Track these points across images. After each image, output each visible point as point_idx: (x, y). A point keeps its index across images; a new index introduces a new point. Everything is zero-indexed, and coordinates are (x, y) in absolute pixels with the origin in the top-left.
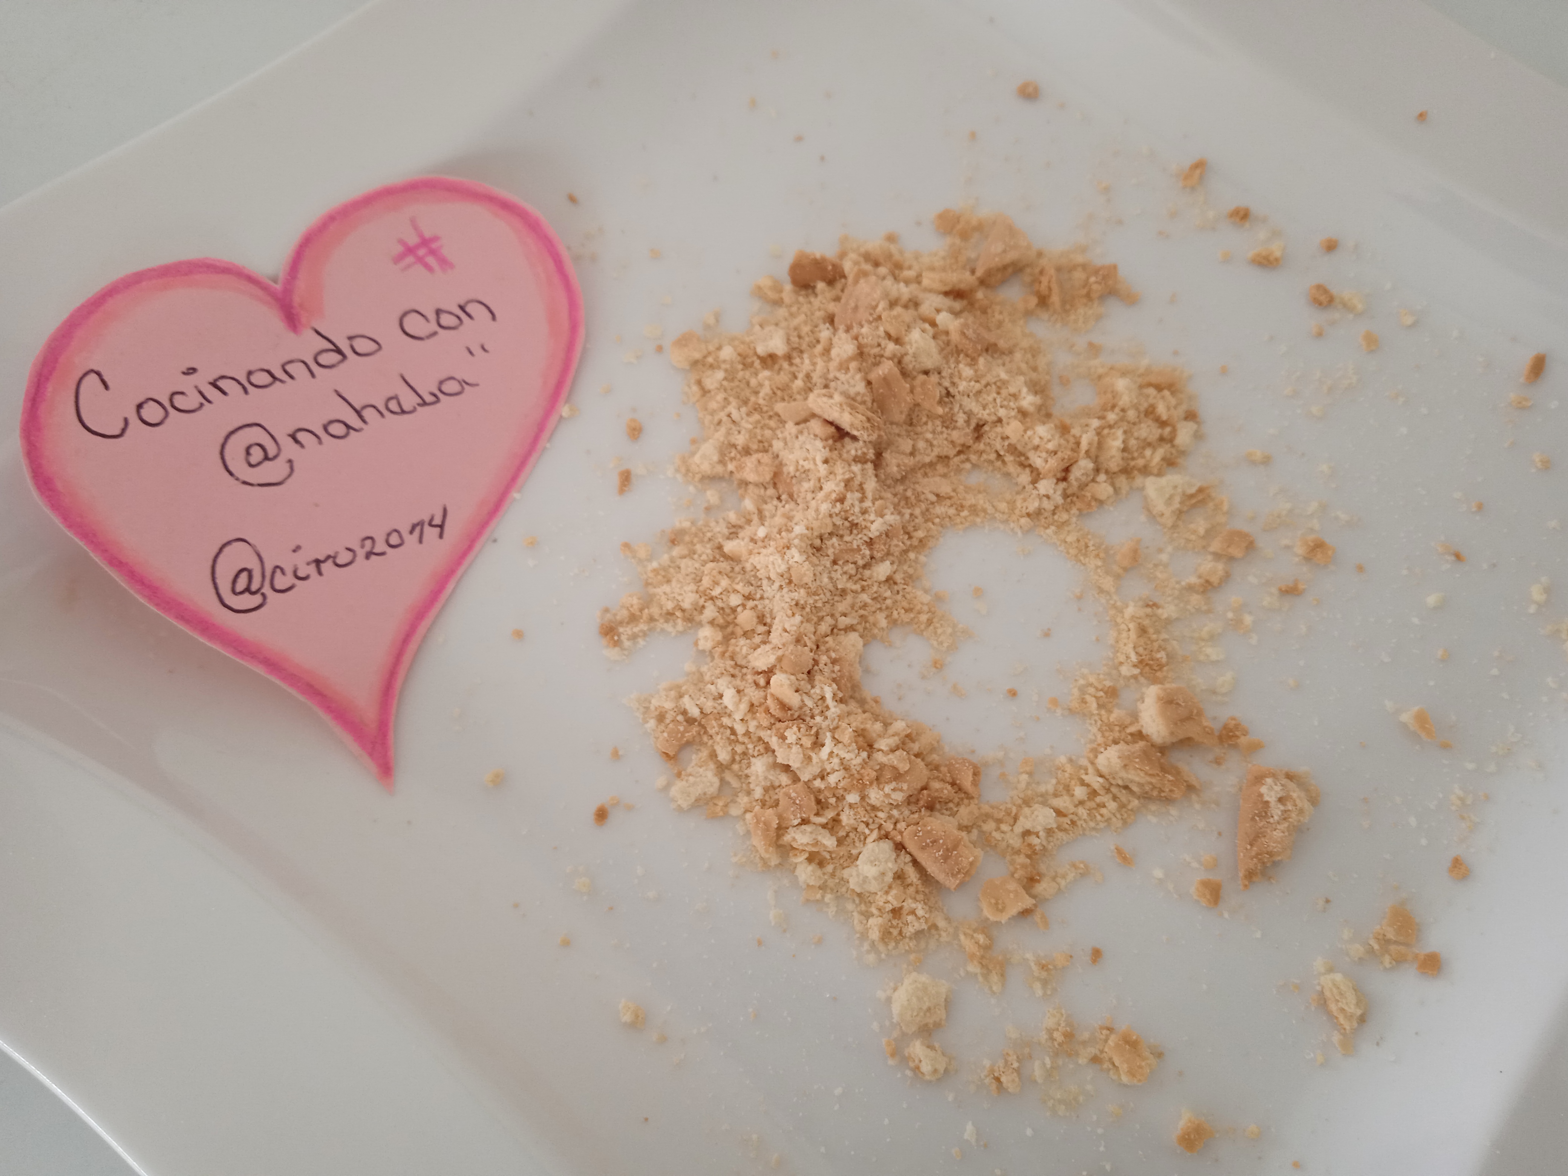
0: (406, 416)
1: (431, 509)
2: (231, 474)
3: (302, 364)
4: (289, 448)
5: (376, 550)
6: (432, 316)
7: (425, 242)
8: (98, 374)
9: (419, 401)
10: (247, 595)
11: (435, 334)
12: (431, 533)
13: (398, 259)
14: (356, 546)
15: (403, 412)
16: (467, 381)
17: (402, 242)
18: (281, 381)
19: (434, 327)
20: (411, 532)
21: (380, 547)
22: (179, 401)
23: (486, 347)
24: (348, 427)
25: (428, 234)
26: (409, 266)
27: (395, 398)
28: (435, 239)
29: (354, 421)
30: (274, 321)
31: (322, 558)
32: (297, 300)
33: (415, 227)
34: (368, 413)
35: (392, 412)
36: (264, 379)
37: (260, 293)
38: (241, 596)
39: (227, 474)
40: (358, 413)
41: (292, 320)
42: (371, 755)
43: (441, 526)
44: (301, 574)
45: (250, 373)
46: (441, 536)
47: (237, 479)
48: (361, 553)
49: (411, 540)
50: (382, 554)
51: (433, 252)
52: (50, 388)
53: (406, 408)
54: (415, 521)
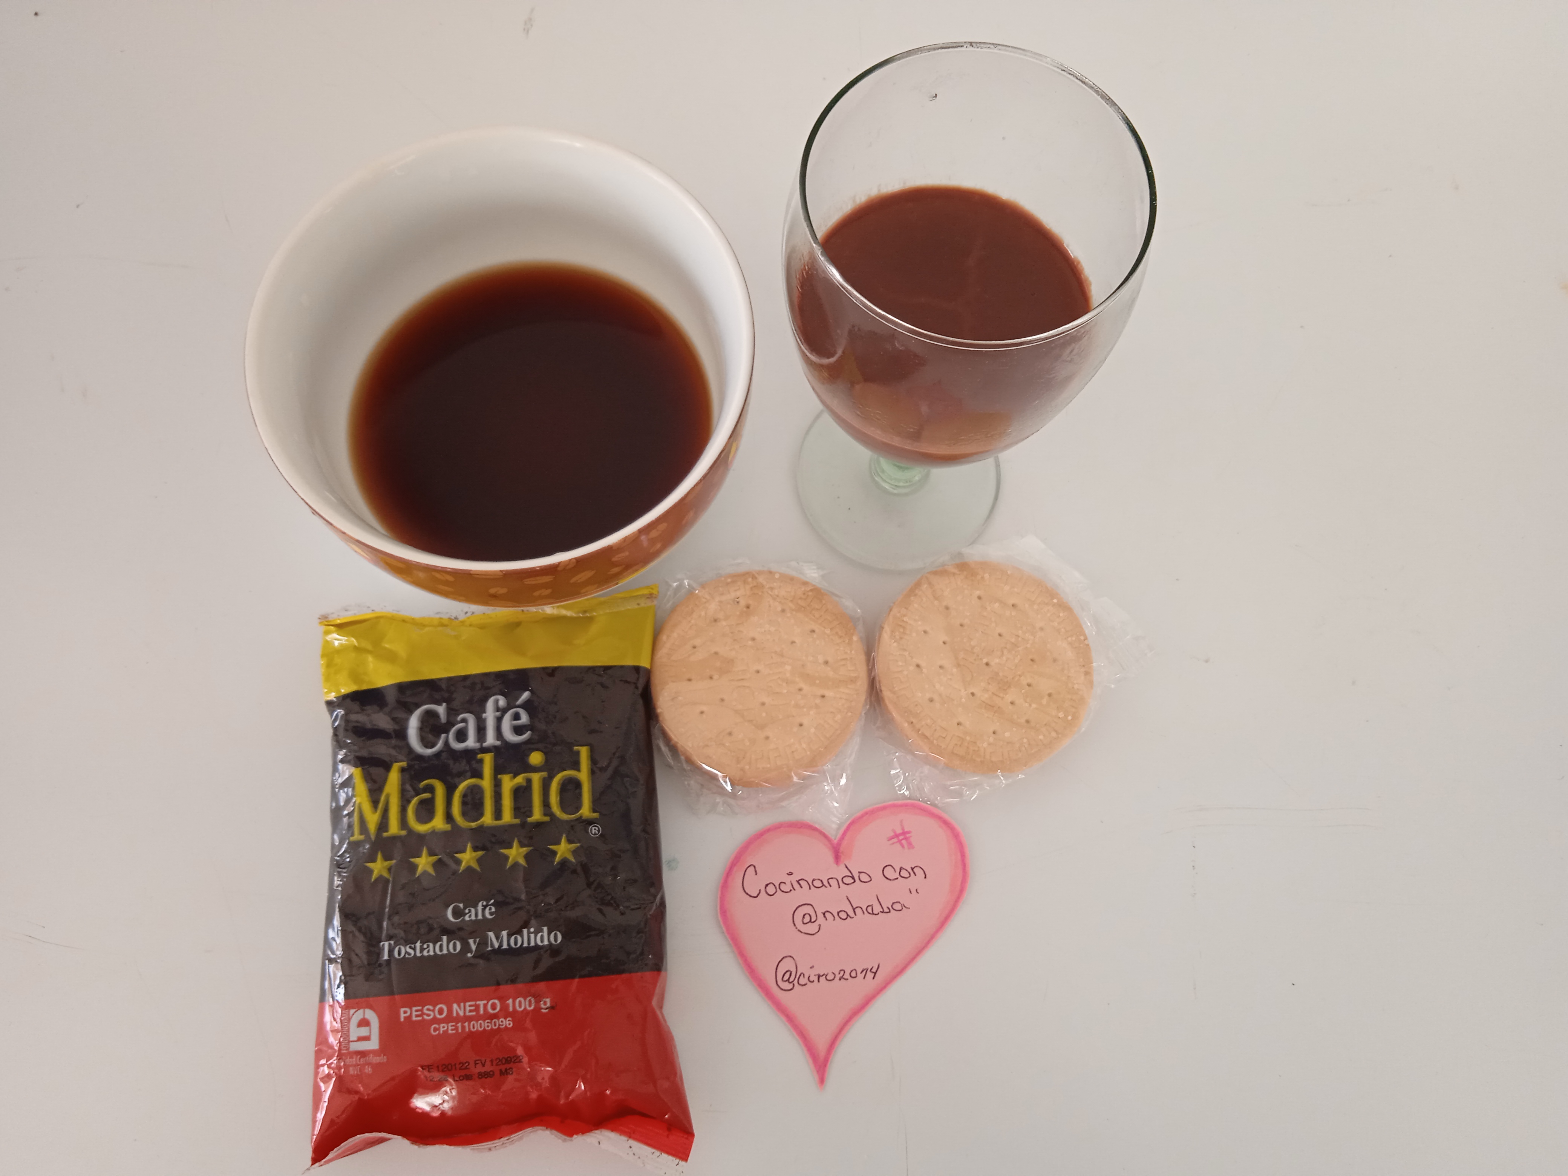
0: (874, 916)
1: (871, 964)
2: (795, 925)
3: (836, 880)
4: (821, 919)
5: (844, 977)
6: (898, 871)
7: (904, 833)
8: (754, 867)
9: (882, 910)
10: (787, 982)
11: (897, 878)
12: (870, 975)
13: (891, 839)
14: (837, 973)
15: (873, 914)
16: (905, 905)
17: (894, 831)
18: (826, 887)
19: (898, 875)
20: (861, 972)
21: (847, 976)
22: (783, 887)
23: (918, 891)
24: (848, 915)
25: (906, 829)
26: (893, 843)
27: (872, 906)
28: (909, 832)
29: (851, 913)
30: (829, 857)
31: (821, 975)
32: (842, 849)
33: (902, 825)
34: (858, 911)
35: (869, 913)
36: (818, 884)
37: (827, 843)
38: (785, 983)
39: (793, 925)
40: (854, 910)
41: (837, 858)
42: (818, 1072)
43: (875, 973)
44: (811, 979)
45: (813, 880)
46: (874, 978)
47: (796, 928)
48: (838, 977)
49: (860, 976)
50: (847, 979)
51: (906, 839)
52: (735, 869)
53: (875, 912)
54: (865, 968)
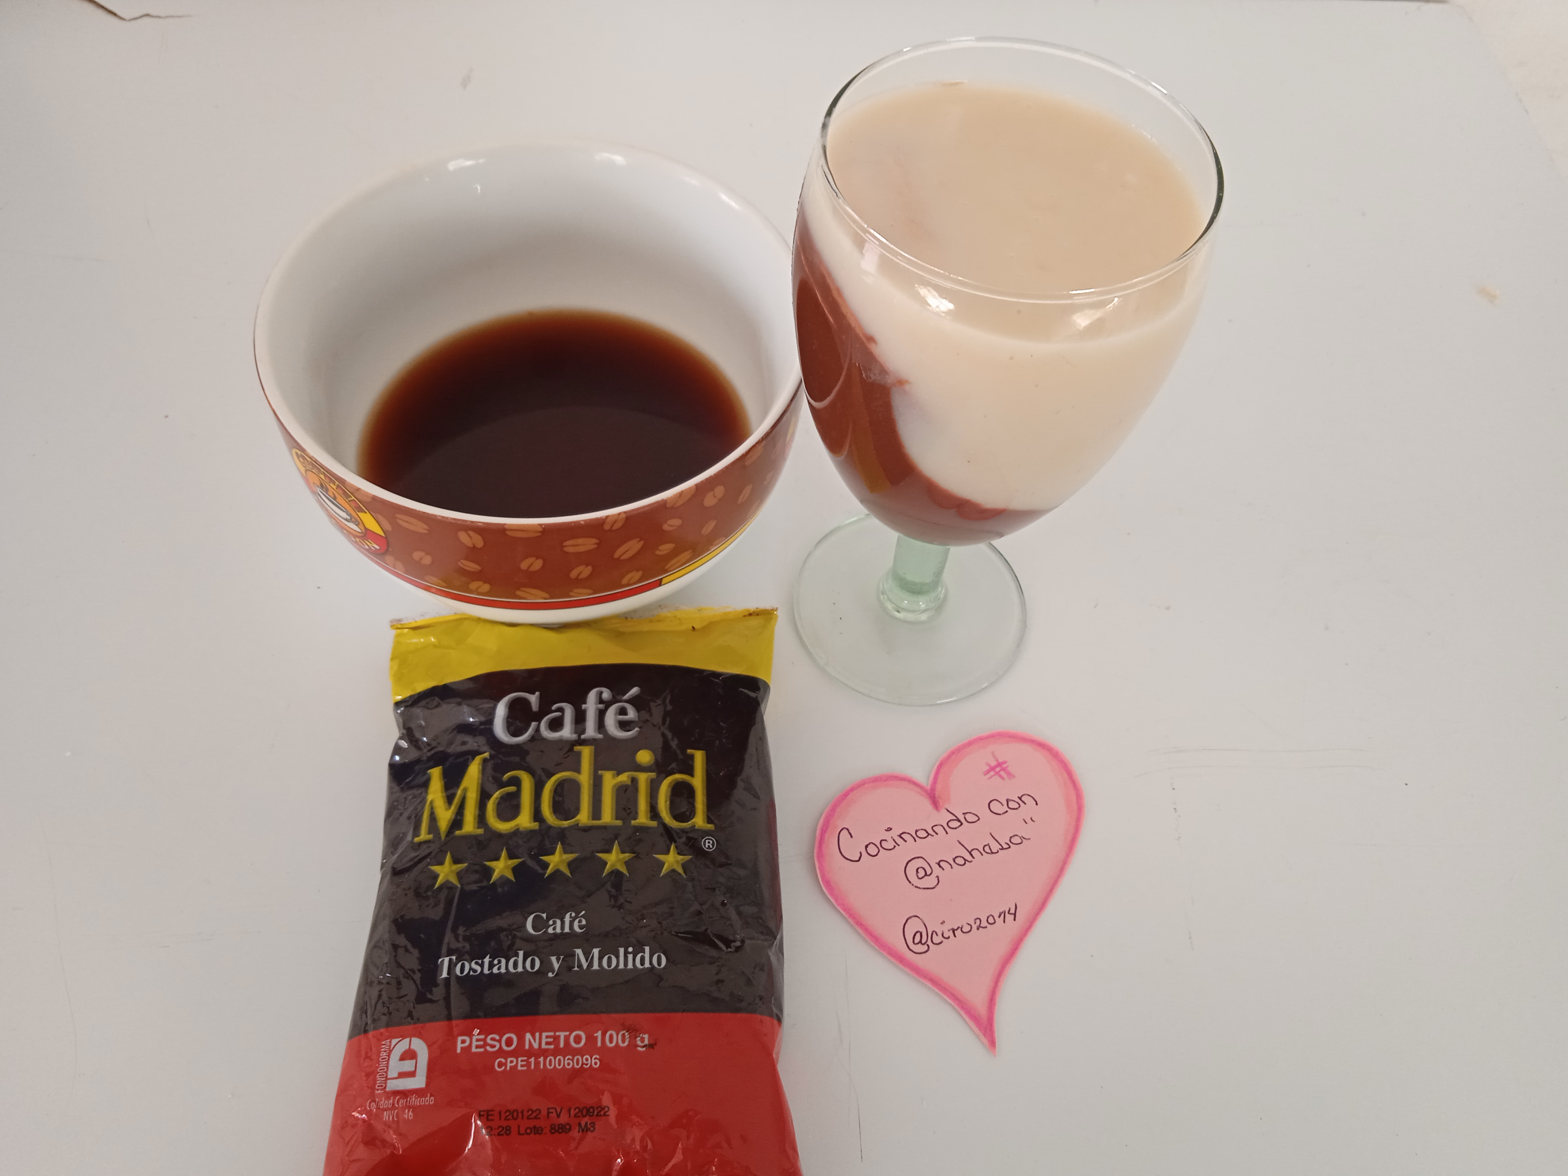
0: (994, 855)
1: (1007, 905)
3: (940, 826)
4: (937, 870)
5: (982, 925)
8: (847, 829)
9: (1001, 847)
10: (920, 944)
12: (1010, 917)
13: (987, 773)
14: (971, 924)
15: (992, 853)
16: (1024, 837)
19: (1006, 808)
20: (999, 916)
21: (984, 923)
24: (965, 860)
26: (991, 777)
27: (988, 845)
29: (969, 858)
30: (927, 805)
31: (955, 929)
34: (974, 853)
35: (986, 853)
37: (920, 790)
38: (917, 946)
40: (970, 853)
41: (936, 804)
42: (985, 1035)
43: (1015, 914)
45: (916, 831)
46: (1015, 919)
48: (975, 927)
50: (986, 927)
51: (1004, 769)
52: (827, 836)
53: (994, 851)
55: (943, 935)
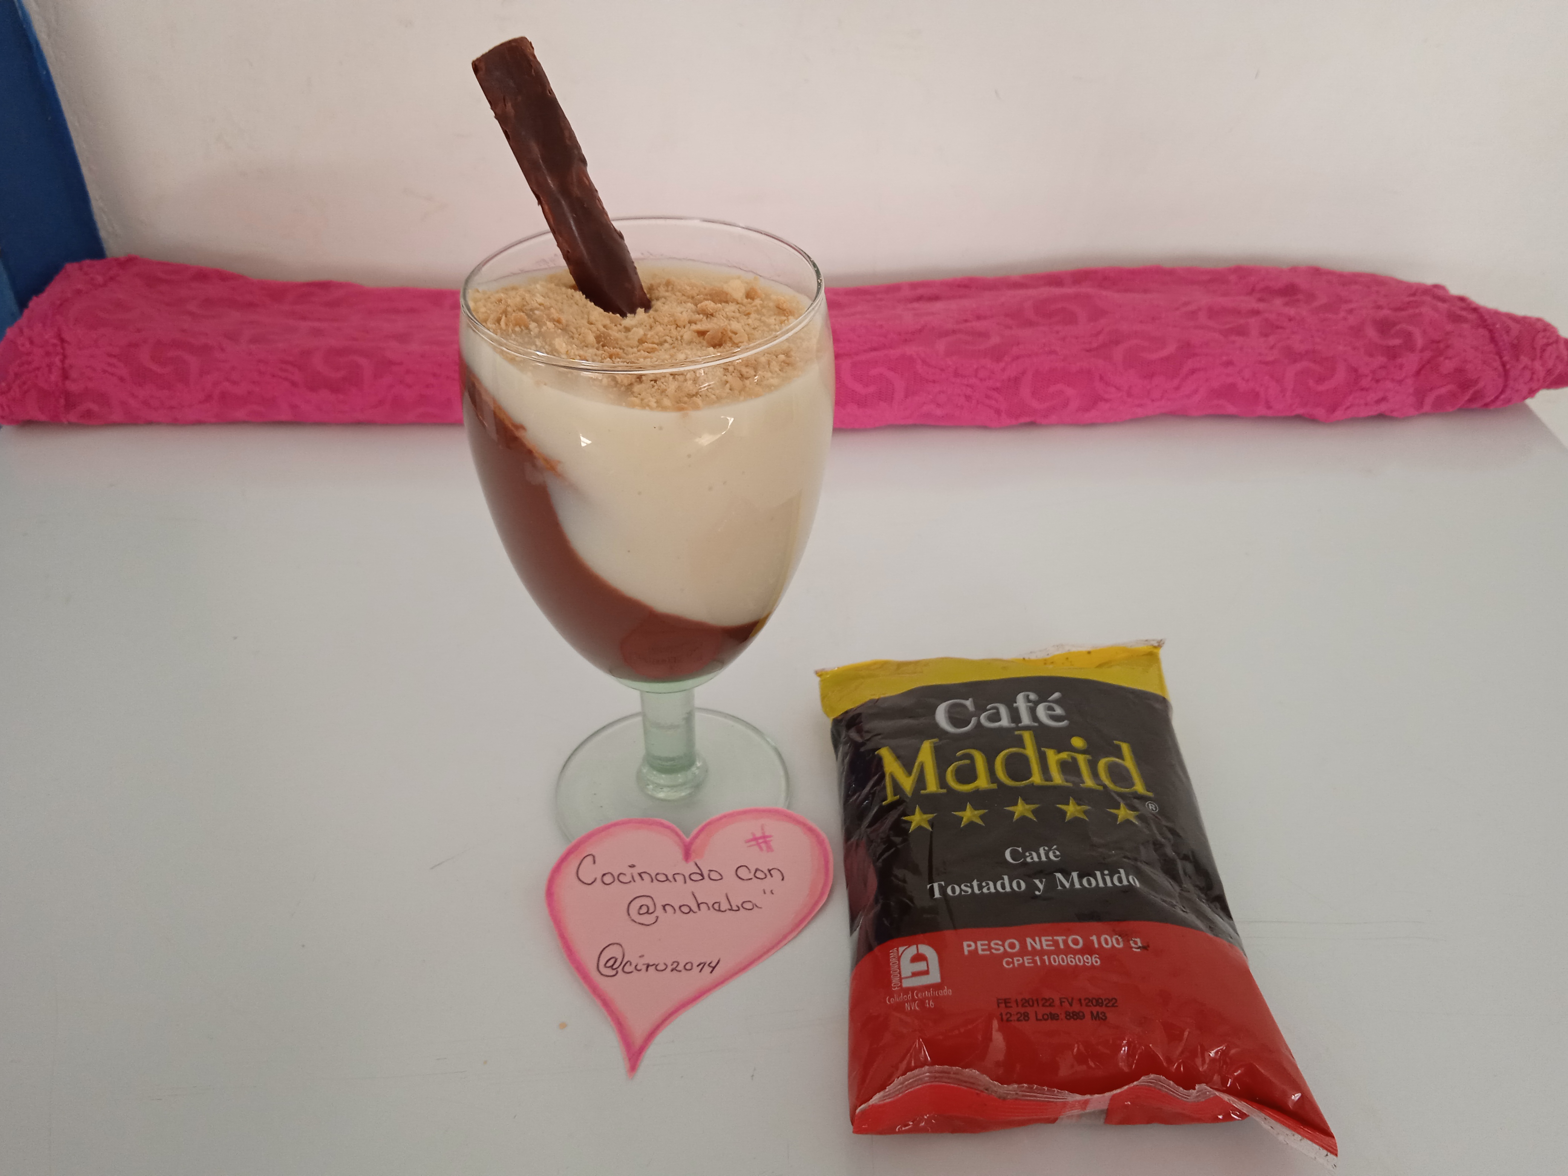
0: (720, 913)
1: (711, 959)
2: (629, 914)
4: (659, 911)
5: (677, 969)
6: (753, 871)
7: (764, 837)
8: (594, 856)
10: (610, 969)
11: (751, 879)
12: (707, 969)
13: (749, 841)
14: (669, 964)
15: (719, 910)
16: (757, 905)
17: (754, 834)
18: (670, 881)
19: (751, 876)
20: (698, 966)
21: (680, 967)
22: (622, 878)
23: (773, 892)
24: (691, 910)
25: (767, 834)
26: (751, 846)
27: (719, 903)
28: (770, 836)
29: (695, 908)
30: (679, 854)
31: (651, 964)
32: (693, 847)
33: (762, 829)
34: (703, 906)
35: (715, 909)
36: (662, 878)
37: (678, 840)
38: (607, 969)
39: (627, 914)
41: (687, 856)
42: (630, 1060)
43: (714, 968)
44: (638, 968)
46: (711, 972)
47: (631, 918)
48: (670, 968)
49: (696, 970)
50: (680, 971)
51: (766, 842)
52: (571, 857)
53: (722, 909)
54: (702, 962)
55: (636, 966)
